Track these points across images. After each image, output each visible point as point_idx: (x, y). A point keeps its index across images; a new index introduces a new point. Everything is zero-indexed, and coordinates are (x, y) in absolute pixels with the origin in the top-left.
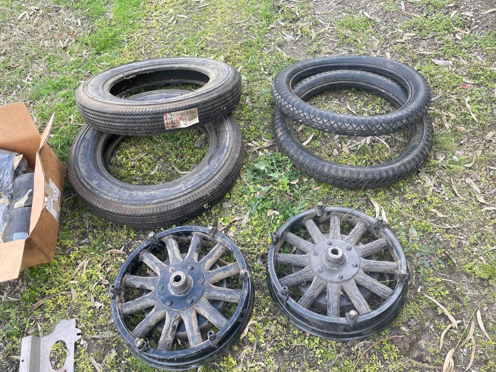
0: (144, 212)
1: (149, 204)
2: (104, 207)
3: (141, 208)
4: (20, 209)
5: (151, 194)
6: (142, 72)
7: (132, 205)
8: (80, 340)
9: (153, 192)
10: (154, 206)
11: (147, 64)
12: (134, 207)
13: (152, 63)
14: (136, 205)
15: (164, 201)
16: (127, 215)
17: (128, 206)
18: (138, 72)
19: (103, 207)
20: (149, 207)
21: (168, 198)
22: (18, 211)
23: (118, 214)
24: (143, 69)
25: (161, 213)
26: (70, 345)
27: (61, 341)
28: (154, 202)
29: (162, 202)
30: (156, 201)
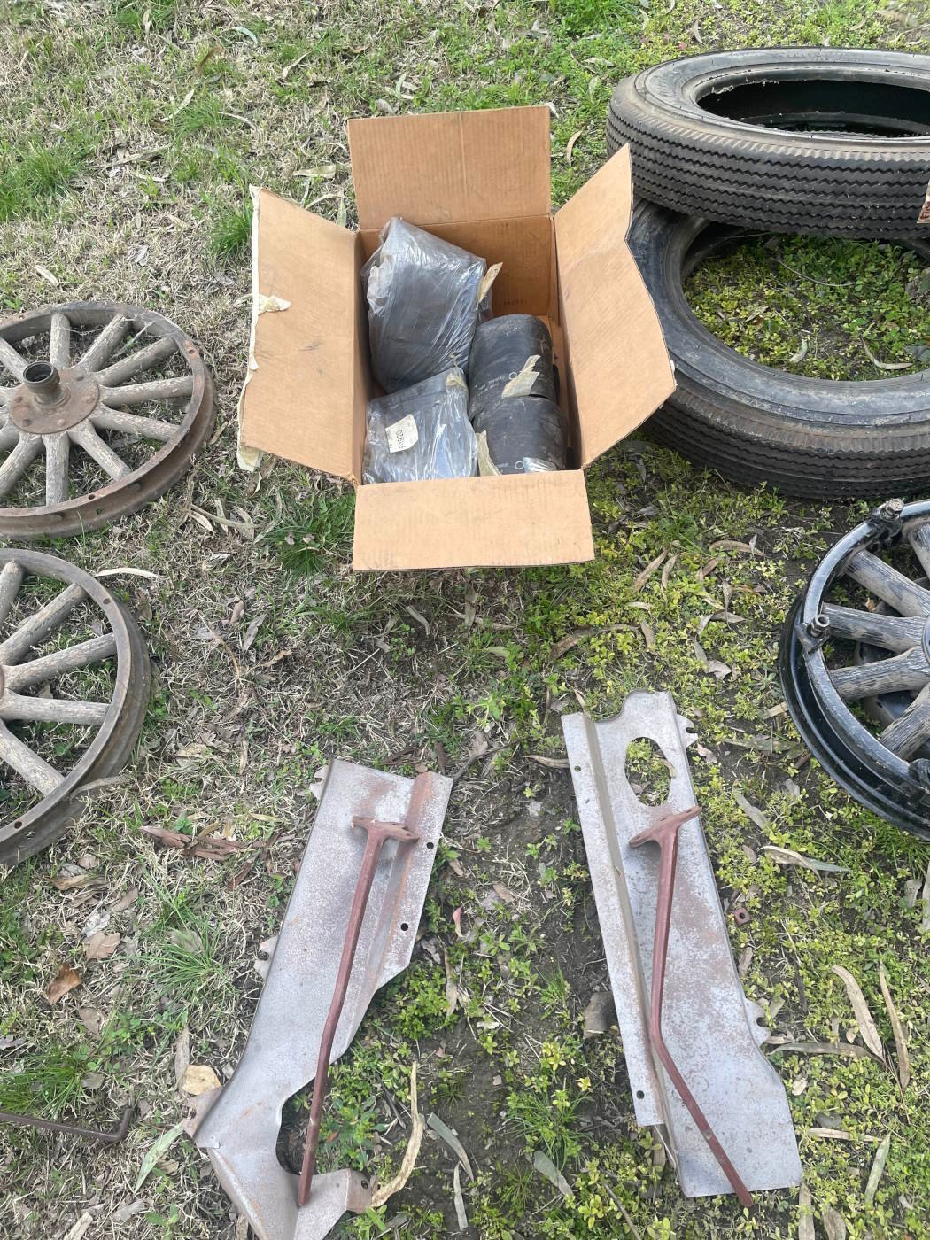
0: (845, 446)
1: (862, 427)
2: (730, 423)
3: (837, 434)
4: (520, 400)
5: (863, 402)
6: (752, 78)
7: (813, 424)
8: (694, 745)
9: (867, 398)
10: (875, 434)
11: (762, 57)
12: (819, 431)
13: (775, 56)
14: (823, 425)
15: (904, 425)
16: (797, 452)
17: (800, 425)
18: (742, 79)
19: (725, 423)
20: (859, 434)
21: (918, 418)
22: (516, 404)
23: (768, 446)
24: (754, 71)
25: (892, 457)
26: (673, 753)
27: (646, 739)
28: (878, 422)
29: (898, 426)
30: (885, 421)
